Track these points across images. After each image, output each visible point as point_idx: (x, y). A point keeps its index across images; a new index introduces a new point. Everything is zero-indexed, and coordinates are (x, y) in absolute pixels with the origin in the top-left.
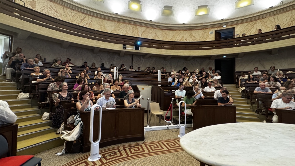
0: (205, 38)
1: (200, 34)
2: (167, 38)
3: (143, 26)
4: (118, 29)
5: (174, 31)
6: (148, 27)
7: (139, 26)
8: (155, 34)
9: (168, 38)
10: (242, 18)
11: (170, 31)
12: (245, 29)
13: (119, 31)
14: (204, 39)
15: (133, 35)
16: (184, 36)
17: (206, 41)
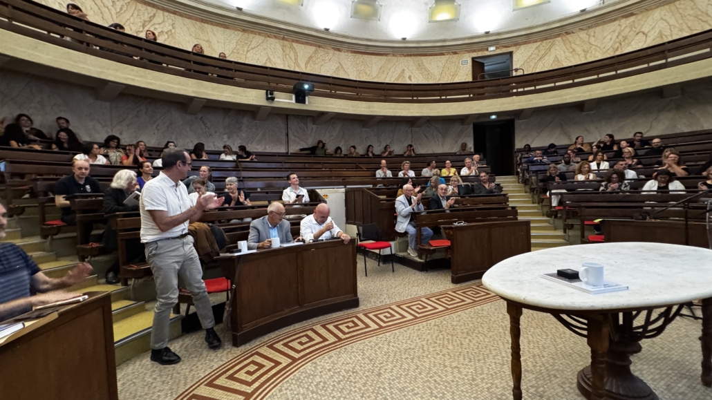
0: (452, 74)
1: (441, 65)
2: (366, 73)
3: (307, 43)
4: (246, 49)
5: (381, 57)
6: (319, 47)
7: (297, 42)
8: (339, 65)
9: (368, 73)
10: (528, 32)
11: (373, 57)
12: (533, 56)
13: (248, 55)
14: (450, 77)
15: (284, 64)
16: (406, 69)
17: (455, 81)
